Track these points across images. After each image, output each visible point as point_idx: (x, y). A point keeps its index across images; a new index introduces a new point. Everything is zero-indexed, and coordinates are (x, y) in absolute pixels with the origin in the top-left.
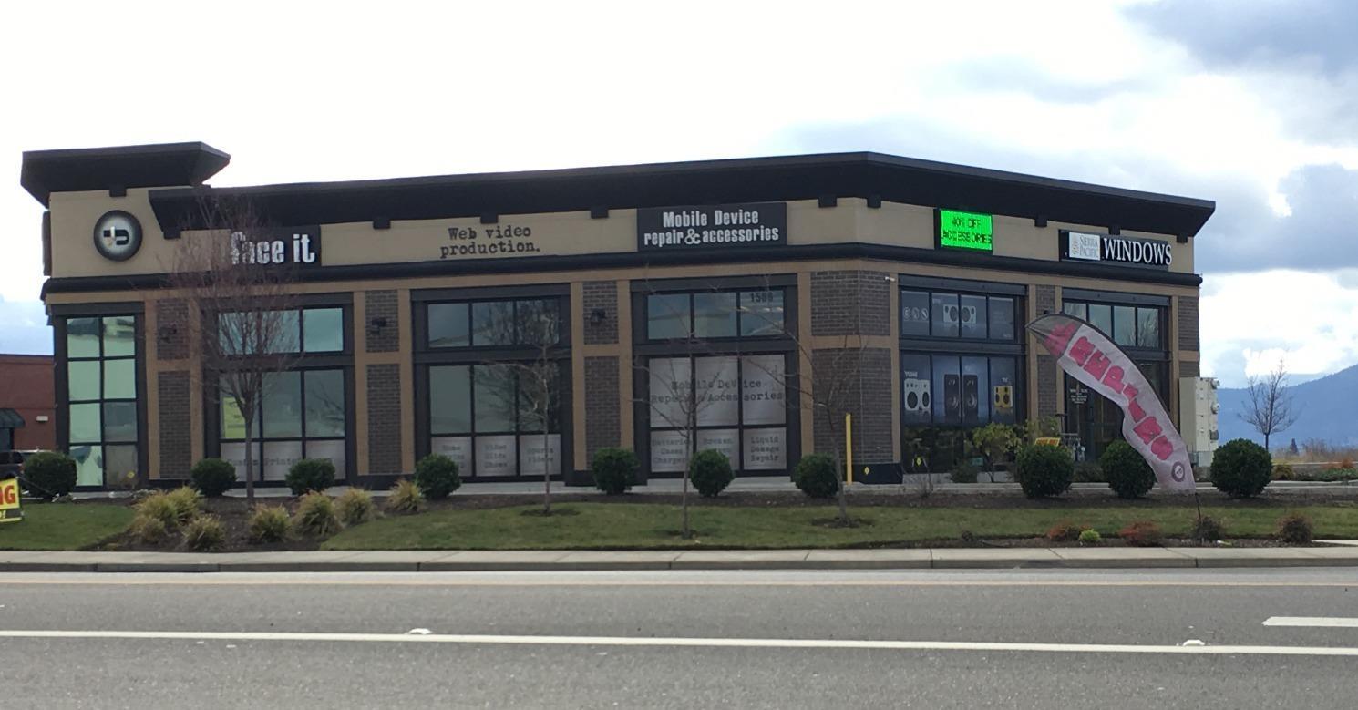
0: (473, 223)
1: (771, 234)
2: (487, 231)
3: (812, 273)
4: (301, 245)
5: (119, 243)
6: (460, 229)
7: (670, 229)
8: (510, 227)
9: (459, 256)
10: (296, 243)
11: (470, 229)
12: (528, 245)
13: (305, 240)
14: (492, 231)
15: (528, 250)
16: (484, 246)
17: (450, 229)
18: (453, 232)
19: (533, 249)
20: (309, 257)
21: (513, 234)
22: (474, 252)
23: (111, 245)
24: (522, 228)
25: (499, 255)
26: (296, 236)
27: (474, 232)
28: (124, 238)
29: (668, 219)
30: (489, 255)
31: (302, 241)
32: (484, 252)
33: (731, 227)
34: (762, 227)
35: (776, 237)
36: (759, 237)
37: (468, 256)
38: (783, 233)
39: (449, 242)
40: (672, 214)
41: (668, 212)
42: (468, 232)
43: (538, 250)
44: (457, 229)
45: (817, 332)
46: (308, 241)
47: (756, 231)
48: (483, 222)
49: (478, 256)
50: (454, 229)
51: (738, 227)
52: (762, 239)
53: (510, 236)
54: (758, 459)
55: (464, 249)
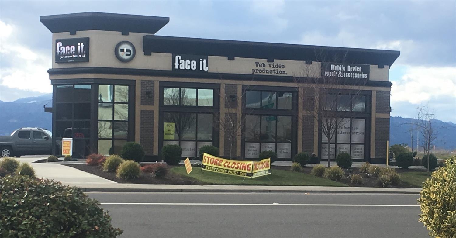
0: (264, 61)
1: (365, 76)
2: (269, 65)
3: (377, 91)
4: (203, 63)
5: (127, 55)
6: (260, 63)
7: (333, 71)
8: (277, 64)
9: (258, 73)
10: (201, 62)
11: (263, 63)
12: (283, 71)
13: (205, 61)
14: (271, 65)
15: (283, 74)
16: (268, 70)
17: (256, 63)
18: (257, 64)
19: (285, 73)
20: (206, 69)
21: (278, 67)
22: (264, 72)
23: (123, 55)
24: (282, 65)
25: (273, 74)
26: (201, 60)
27: (265, 65)
28: (129, 53)
29: (333, 67)
30: (269, 74)
31: (204, 62)
32: (268, 73)
33: (353, 72)
34: (362, 73)
35: (366, 77)
36: (361, 76)
37: (262, 74)
38: (368, 76)
39: (255, 68)
40: (334, 65)
41: (333, 65)
42: (262, 64)
43: (287, 74)
44: (259, 63)
45: (377, 112)
46: (206, 62)
47: (360, 74)
48: (268, 61)
49: (266, 74)
50: (257, 63)
51: (355, 72)
52: (362, 77)
53: (277, 68)
54: (356, 155)
55: (261, 71)
